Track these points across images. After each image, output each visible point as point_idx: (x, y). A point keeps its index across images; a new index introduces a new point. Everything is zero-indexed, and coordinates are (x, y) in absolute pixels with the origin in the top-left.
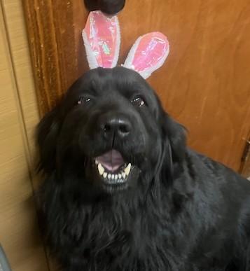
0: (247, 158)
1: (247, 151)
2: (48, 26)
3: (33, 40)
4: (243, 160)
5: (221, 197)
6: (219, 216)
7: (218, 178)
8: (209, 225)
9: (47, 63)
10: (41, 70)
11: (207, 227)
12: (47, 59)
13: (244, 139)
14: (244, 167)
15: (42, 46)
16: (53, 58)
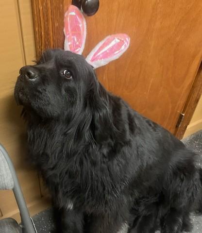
0: (180, 126)
1: (181, 121)
2: (47, 20)
3: (37, 29)
4: (177, 127)
5: (158, 145)
6: (155, 158)
7: (156, 133)
8: (147, 163)
9: (46, 45)
10: (41, 50)
11: (145, 164)
12: (45, 42)
13: (178, 111)
14: (178, 132)
15: (43, 33)
16: (49, 42)
